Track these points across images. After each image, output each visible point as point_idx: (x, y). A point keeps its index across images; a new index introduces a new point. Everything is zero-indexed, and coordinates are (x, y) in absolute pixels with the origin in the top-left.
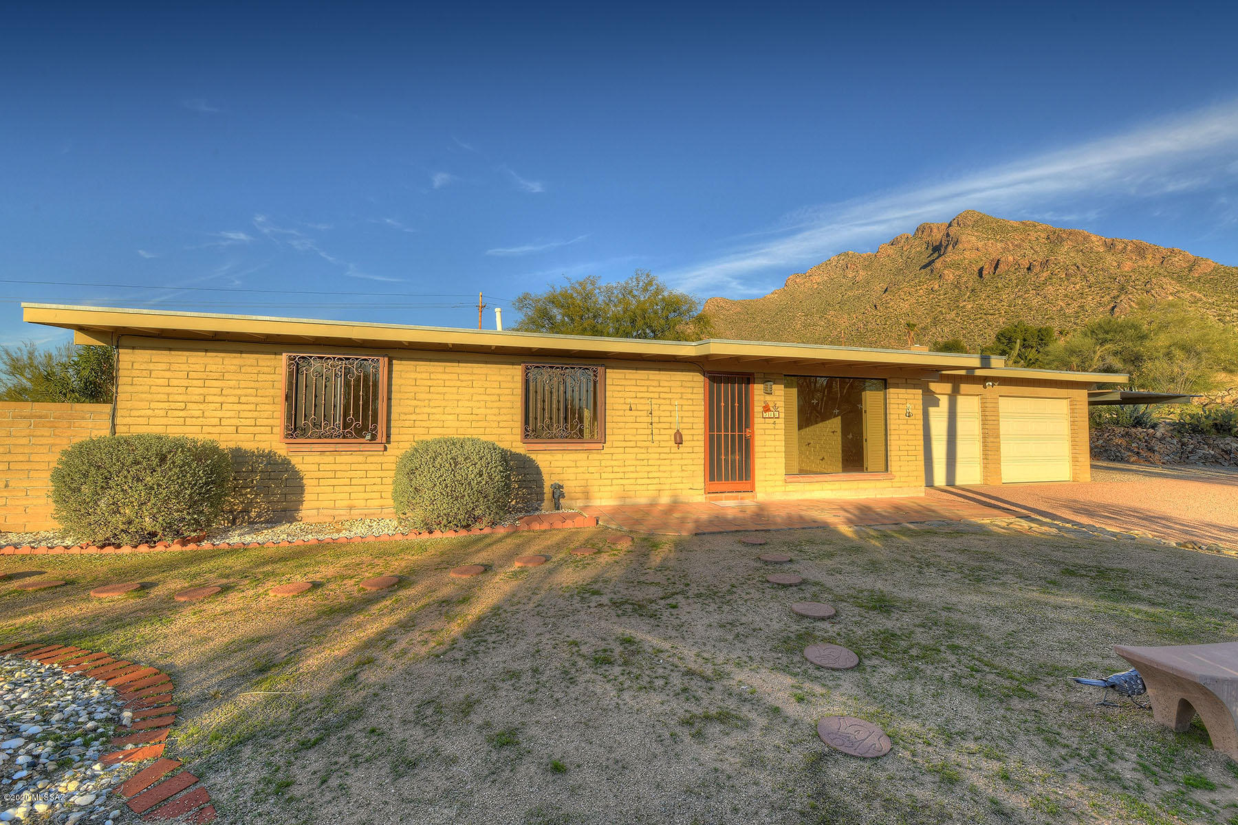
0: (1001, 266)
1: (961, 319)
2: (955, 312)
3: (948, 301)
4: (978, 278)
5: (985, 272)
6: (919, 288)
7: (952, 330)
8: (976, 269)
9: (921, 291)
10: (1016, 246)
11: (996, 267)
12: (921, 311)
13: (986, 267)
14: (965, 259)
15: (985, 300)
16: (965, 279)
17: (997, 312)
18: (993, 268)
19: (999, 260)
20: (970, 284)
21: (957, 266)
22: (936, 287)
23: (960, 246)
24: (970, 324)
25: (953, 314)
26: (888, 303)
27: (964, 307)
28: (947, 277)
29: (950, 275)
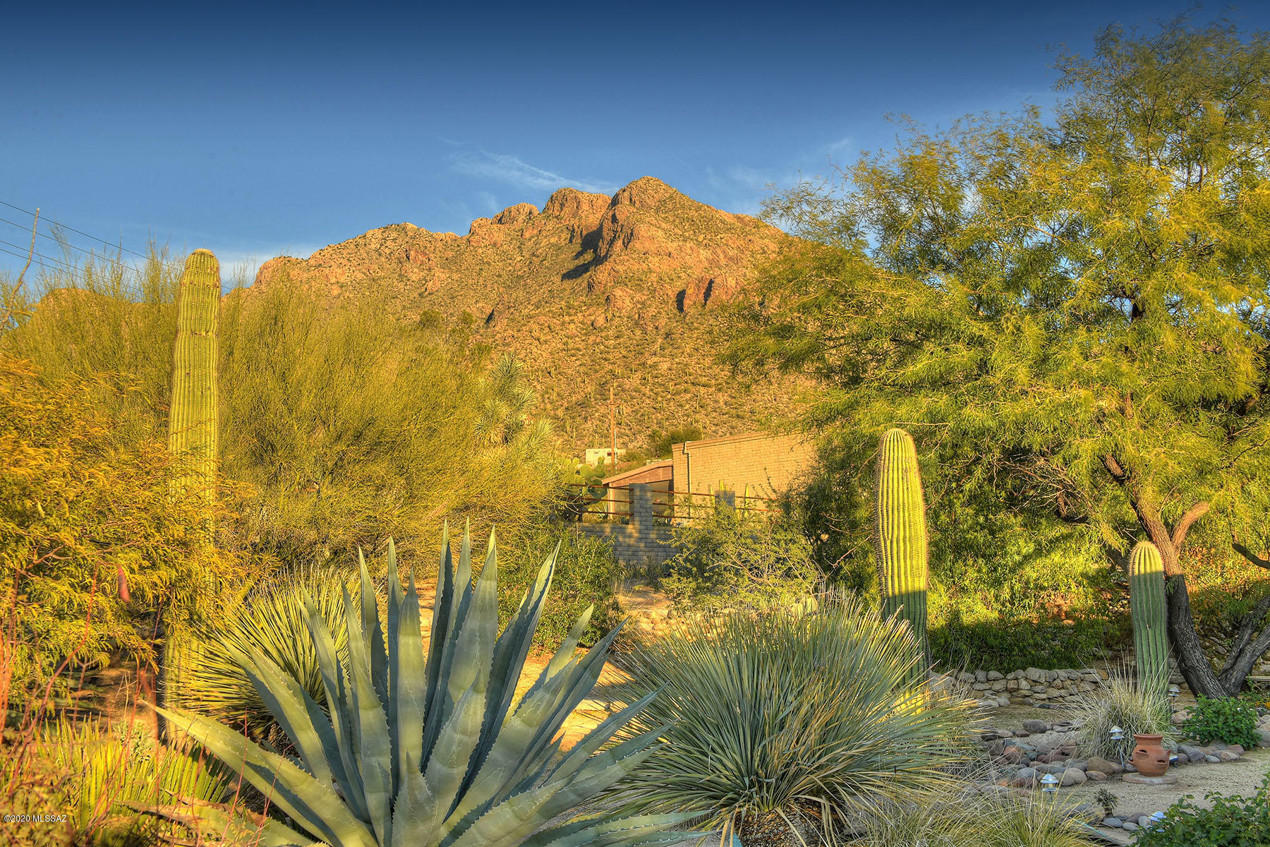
0: (715, 292)
1: (652, 390)
2: (639, 374)
3: (624, 353)
4: (676, 311)
5: (687, 302)
6: (567, 319)
7: (636, 412)
8: (672, 293)
9: (572, 326)
10: (731, 259)
11: (707, 295)
12: (573, 367)
13: (689, 292)
14: (650, 271)
15: (690, 356)
16: (652, 311)
17: (713, 382)
18: (701, 296)
19: (711, 282)
20: (662, 322)
21: (638, 283)
22: (601, 321)
23: (636, 244)
24: (669, 401)
25: (635, 379)
26: (508, 345)
27: (655, 366)
28: (619, 304)
29: (625, 299)
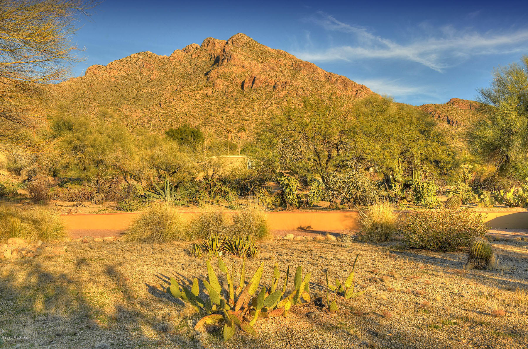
0: (256, 82)
1: (225, 122)
2: (221, 115)
3: (218, 106)
4: (241, 89)
5: (245, 86)
6: (196, 92)
7: (217, 131)
8: (240, 82)
9: (198, 95)
10: (271, 68)
11: (253, 83)
12: (196, 112)
13: (246, 81)
14: (233, 73)
15: (243, 108)
16: (231, 89)
17: (250, 119)
18: (251, 83)
19: (255, 77)
20: (235, 94)
21: (226, 77)
22: (210, 93)
23: (232, 62)
24: (231, 126)
25: (219, 118)
26: (171, 103)
27: (228, 112)
28: (218, 86)
29: (220, 84)
